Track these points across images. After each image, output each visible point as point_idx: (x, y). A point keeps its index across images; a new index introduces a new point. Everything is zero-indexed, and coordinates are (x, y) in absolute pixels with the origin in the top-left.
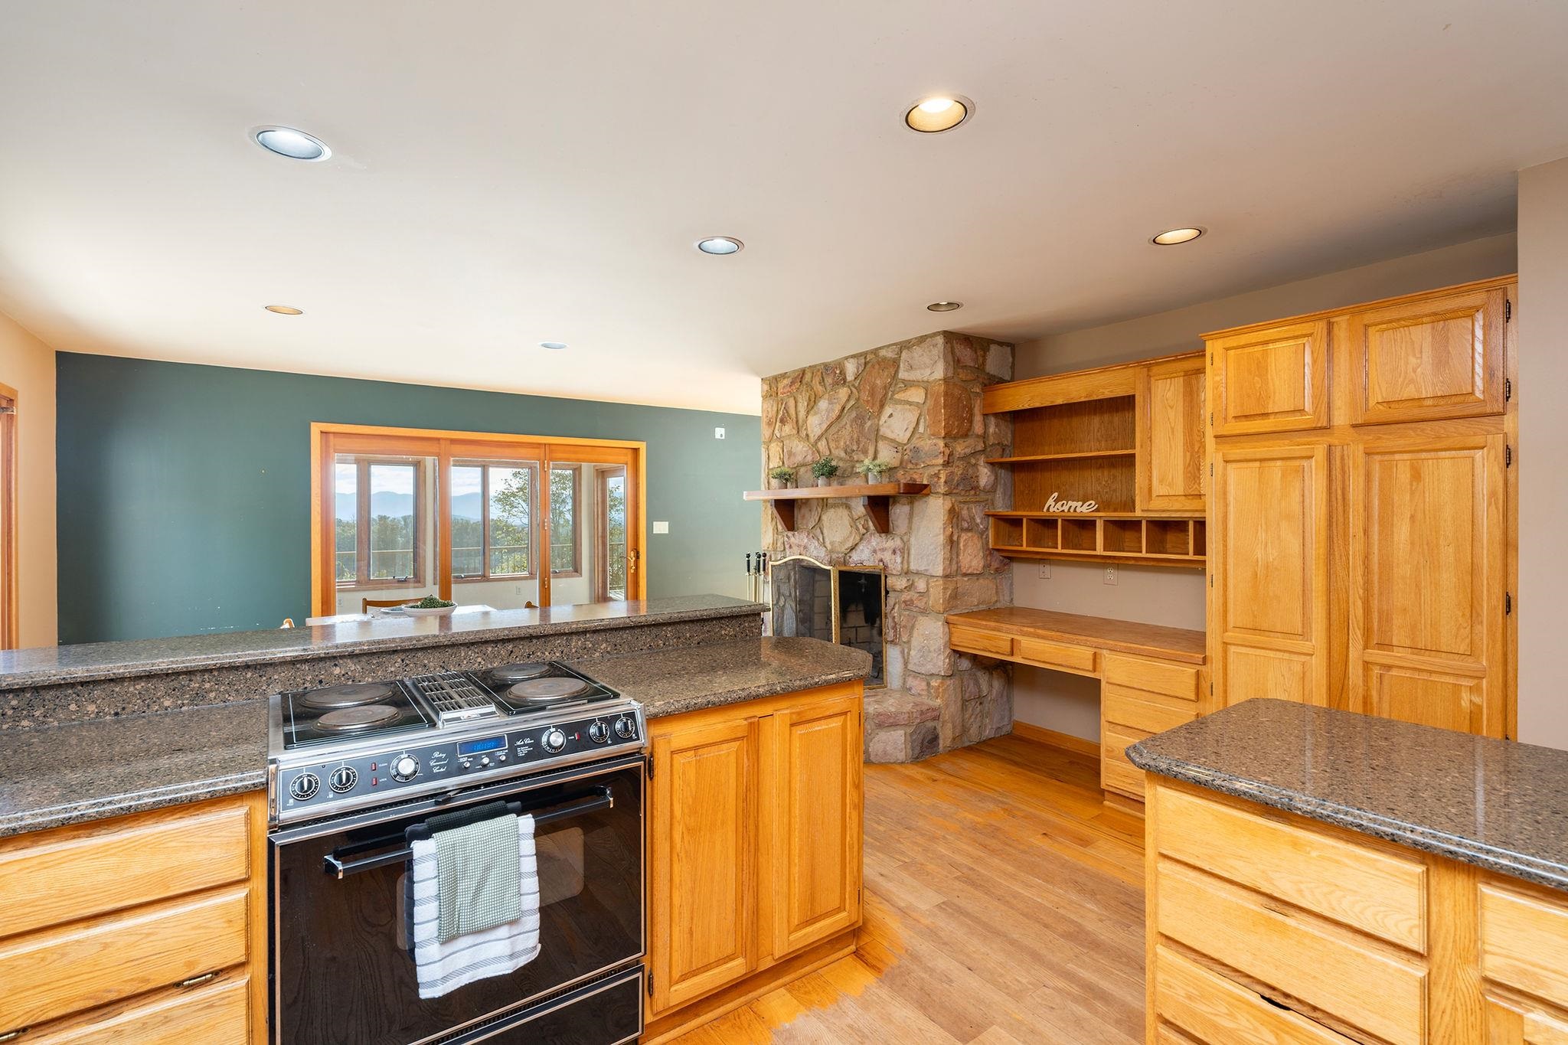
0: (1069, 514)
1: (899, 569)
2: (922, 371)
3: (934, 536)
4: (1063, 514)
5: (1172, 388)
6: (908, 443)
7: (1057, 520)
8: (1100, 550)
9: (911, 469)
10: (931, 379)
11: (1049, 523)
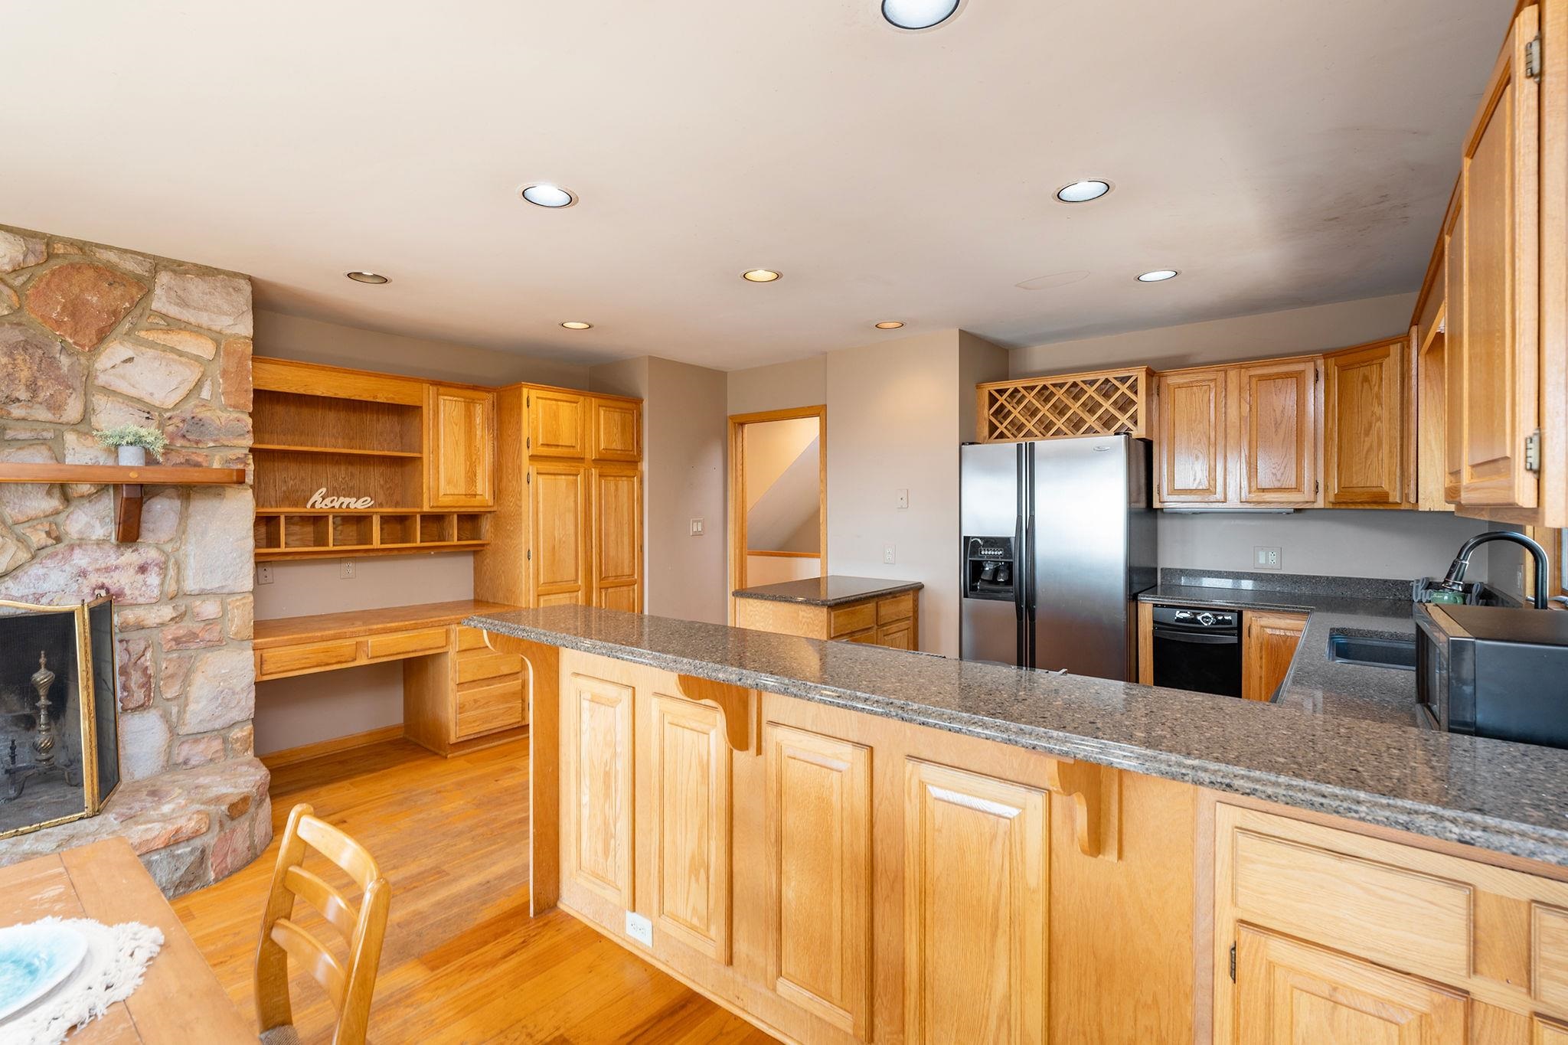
0: (341, 510)
1: (156, 592)
2: (214, 316)
3: (237, 540)
4: (333, 510)
5: (456, 409)
6: (173, 409)
7: (328, 516)
8: (376, 543)
9: (182, 447)
10: (228, 332)
11: (317, 520)
